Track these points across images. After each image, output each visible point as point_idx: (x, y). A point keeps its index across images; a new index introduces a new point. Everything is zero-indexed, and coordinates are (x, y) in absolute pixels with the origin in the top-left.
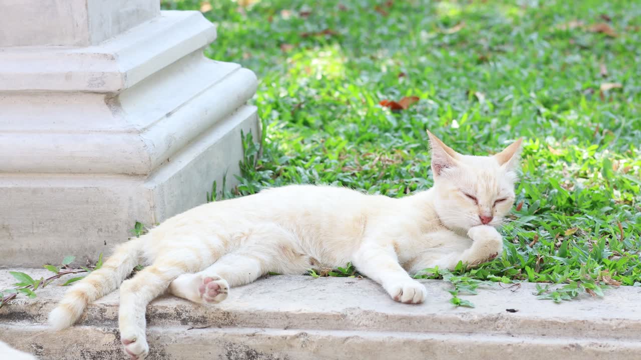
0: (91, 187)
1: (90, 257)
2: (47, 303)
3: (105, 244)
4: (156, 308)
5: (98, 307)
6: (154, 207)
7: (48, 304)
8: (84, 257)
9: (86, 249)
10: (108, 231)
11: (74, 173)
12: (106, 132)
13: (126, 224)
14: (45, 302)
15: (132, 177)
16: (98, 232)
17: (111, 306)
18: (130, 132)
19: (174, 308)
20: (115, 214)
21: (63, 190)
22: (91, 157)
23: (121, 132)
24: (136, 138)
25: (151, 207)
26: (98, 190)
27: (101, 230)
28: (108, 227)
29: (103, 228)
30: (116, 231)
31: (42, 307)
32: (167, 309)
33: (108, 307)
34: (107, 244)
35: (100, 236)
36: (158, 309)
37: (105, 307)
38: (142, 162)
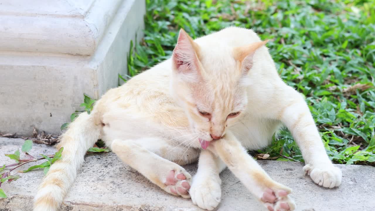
0: (38, 66)
1: (36, 126)
2: (13, 197)
3: (51, 116)
4: (121, 207)
5: (65, 205)
6: (97, 85)
7: (15, 199)
8: (31, 126)
9: (33, 120)
10: (54, 105)
11: (21, 52)
12: (52, 15)
13: (71, 99)
14: (12, 197)
15: (76, 56)
16: (44, 105)
17: (77, 204)
18: (74, 16)
19: (139, 208)
20: (60, 90)
21: (12, 67)
22: (39, 40)
23: (66, 16)
24: (80, 22)
25: (94, 86)
26: (45, 68)
27: (47, 104)
28: (53, 101)
29: (49, 102)
30: (61, 105)
31: (9, 202)
32: (132, 209)
33: (74, 205)
34: (52, 115)
35: (46, 109)
36: (123, 208)
37: (72, 205)
38: (87, 45)
